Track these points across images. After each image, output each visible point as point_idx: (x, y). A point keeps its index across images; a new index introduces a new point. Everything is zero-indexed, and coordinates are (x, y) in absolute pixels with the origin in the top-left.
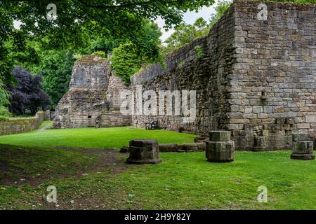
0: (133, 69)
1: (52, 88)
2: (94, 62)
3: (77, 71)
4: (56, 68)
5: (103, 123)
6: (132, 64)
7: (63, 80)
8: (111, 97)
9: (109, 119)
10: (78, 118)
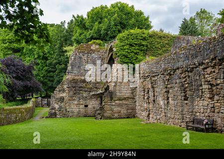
0: (138, 57)
1: (43, 77)
2: (91, 50)
3: (75, 59)
4: (46, 59)
5: (105, 115)
6: (137, 51)
7: (53, 70)
8: (115, 86)
9: (112, 110)
10: (74, 107)
